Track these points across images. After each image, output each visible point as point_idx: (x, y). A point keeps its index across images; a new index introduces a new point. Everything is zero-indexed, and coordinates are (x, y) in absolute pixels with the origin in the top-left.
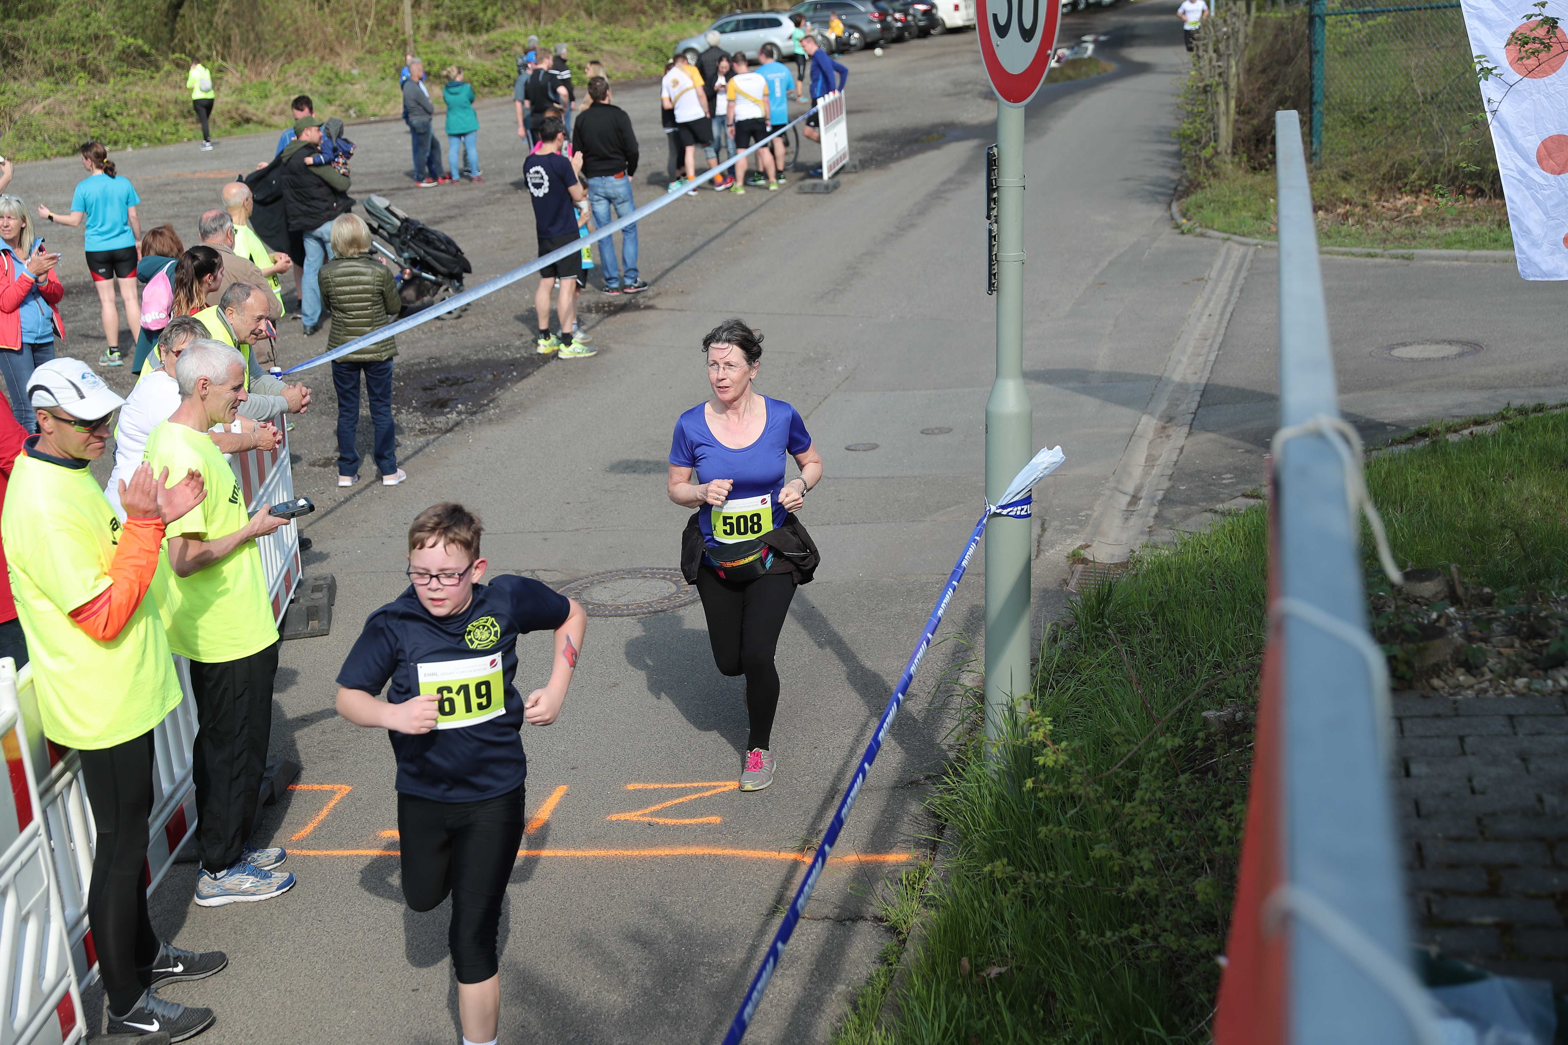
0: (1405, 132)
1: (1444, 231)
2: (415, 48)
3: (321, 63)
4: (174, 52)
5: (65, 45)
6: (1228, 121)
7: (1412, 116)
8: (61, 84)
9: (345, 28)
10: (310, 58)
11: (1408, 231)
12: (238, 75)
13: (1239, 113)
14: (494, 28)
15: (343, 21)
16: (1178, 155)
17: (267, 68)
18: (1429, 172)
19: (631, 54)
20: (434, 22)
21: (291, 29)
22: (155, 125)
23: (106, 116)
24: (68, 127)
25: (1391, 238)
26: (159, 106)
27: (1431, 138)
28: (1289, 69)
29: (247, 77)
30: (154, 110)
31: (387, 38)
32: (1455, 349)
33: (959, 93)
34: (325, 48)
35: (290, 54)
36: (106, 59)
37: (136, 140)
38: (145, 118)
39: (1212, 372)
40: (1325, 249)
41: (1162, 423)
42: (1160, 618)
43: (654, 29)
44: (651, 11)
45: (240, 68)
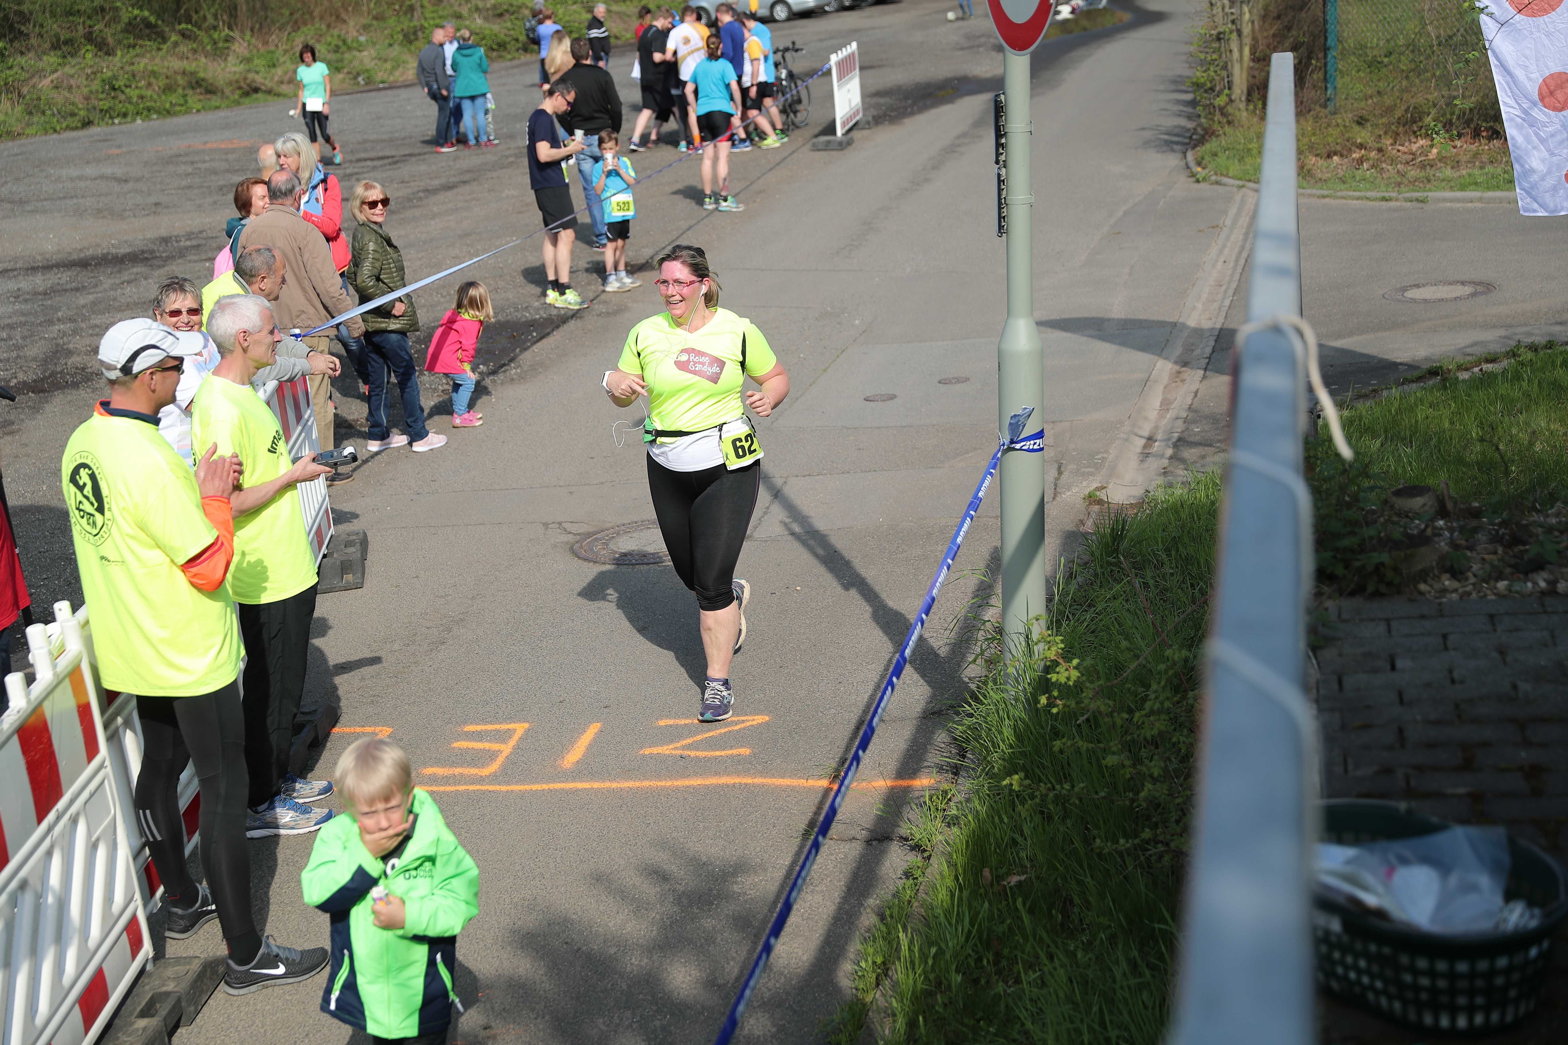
0: (1419, 75)
1: (1458, 174)
2: (422, 12)
3: (328, 30)
4: (180, 24)
5: (71, 18)
6: (1242, 68)
7: (1426, 59)
8: (69, 58)
10: (317, 25)
11: (1423, 174)
12: (246, 44)
13: (1253, 60)
16: (1193, 103)
17: (274, 37)
18: (1444, 115)
22: (163, 97)
23: (114, 89)
24: (77, 100)
25: (1406, 182)
26: (167, 77)
27: (1446, 81)
28: (1303, 15)
29: (255, 46)
30: (162, 82)
31: (393, 4)
32: (1468, 290)
33: (973, 47)
34: (331, 16)
35: (296, 22)
36: (112, 31)
37: (145, 113)
38: (154, 90)
39: (1226, 317)
40: (1339, 194)
41: (1177, 368)
42: (1173, 553)
45: (247, 38)
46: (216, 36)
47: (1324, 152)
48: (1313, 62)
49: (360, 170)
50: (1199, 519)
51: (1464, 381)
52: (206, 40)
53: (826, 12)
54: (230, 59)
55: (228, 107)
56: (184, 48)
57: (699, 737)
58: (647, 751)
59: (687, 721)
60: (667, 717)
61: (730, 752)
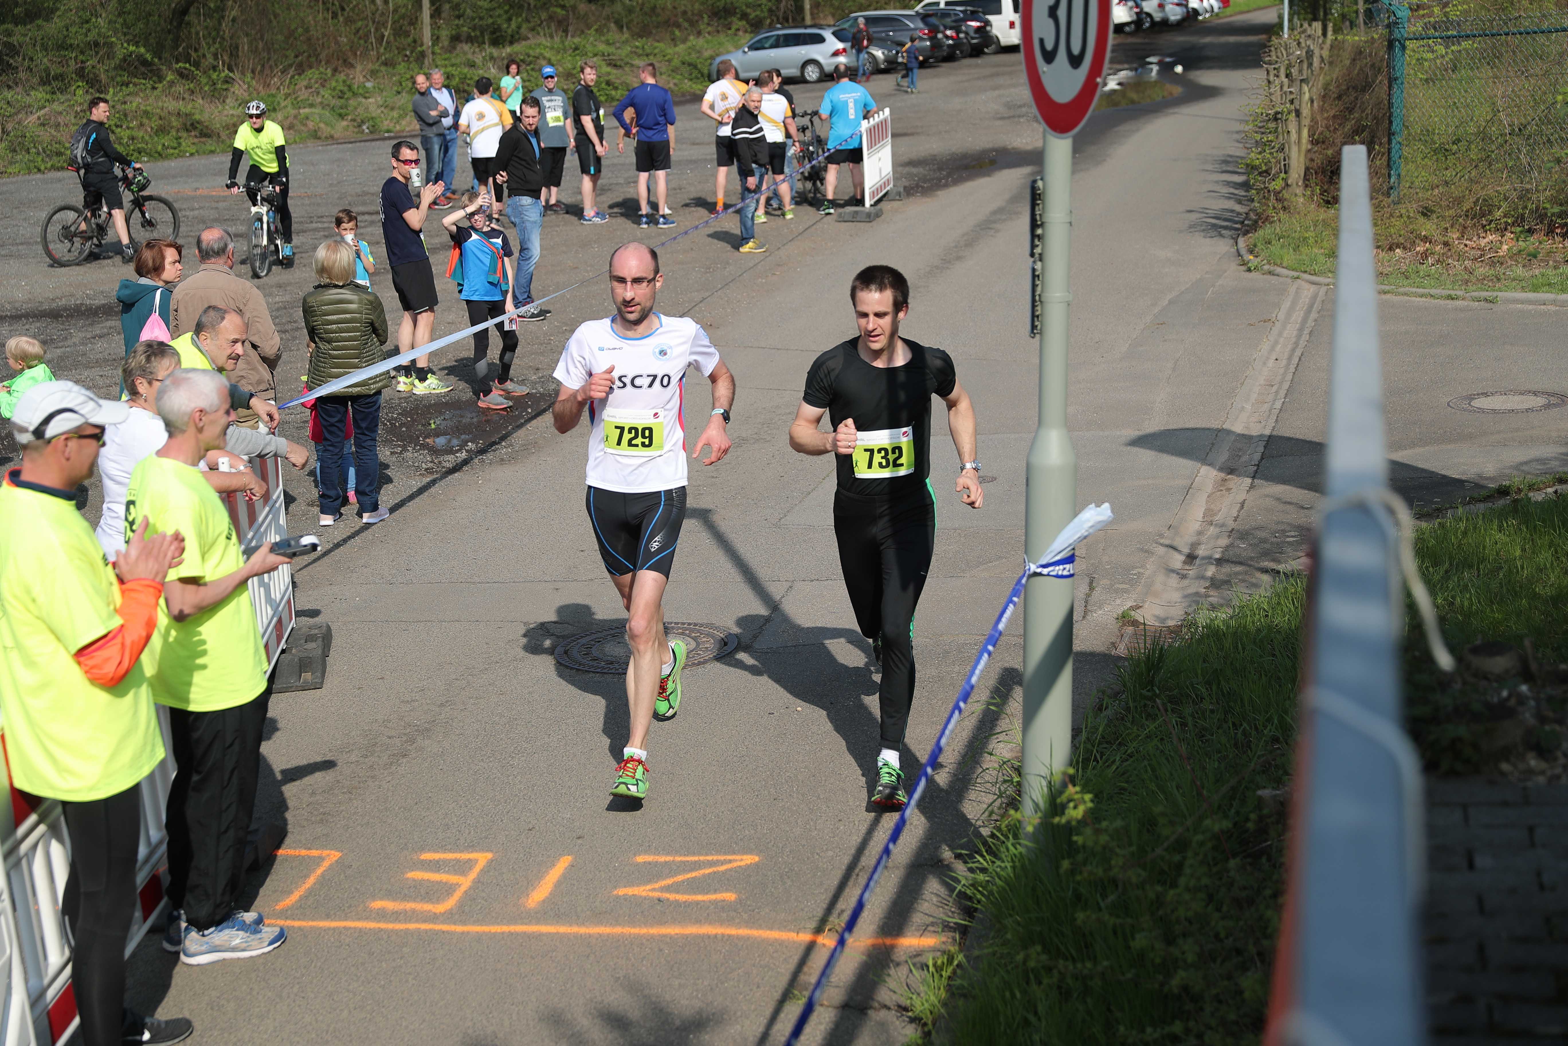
0: (1490, 165)
1: (1531, 273)
3: (333, 75)
4: (177, 62)
5: (62, 52)
6: (1299, 151)
7: (1498, 148)
8: (58, 93)
9: (360, 38)
10: (322, 69)
11: (1492, 272)
12: (245, 86)
14: (518, 41)
15: (358, 31)
16: (1246, 185)
17: (276, 79)
18: (1516, 209)
20: (454, 32)
21: (302, 38)
22: (156, 139)
25: (1474, 280)
26: (160, 118)
27: (1518, 172)
28: (1367, 96)
29: (254, 88)
30: (155, 123)
31: (404, 49)
32: (1540, 401)
33: (1013, 117)
34: (337, 59)
35: (300, 65)
36: (106, 67)
38: (146, 131)
39: (1276, 423)
40: (1402, 290)
41: (1223, 475)
42: (1214, 687)
43: (689, 44)
44: (686, 25)
45: (248, 78)
46: (214, 76)
47: (1385, 243)
48: (1377, 147)
51: (1536, 502)
52: (204, 80)
54: (228, 101)
56: (181, 88)
57: (680, 878)
58: (621, 892)
59: (669, 858)
60: (647, 852)
61: (713, 897)
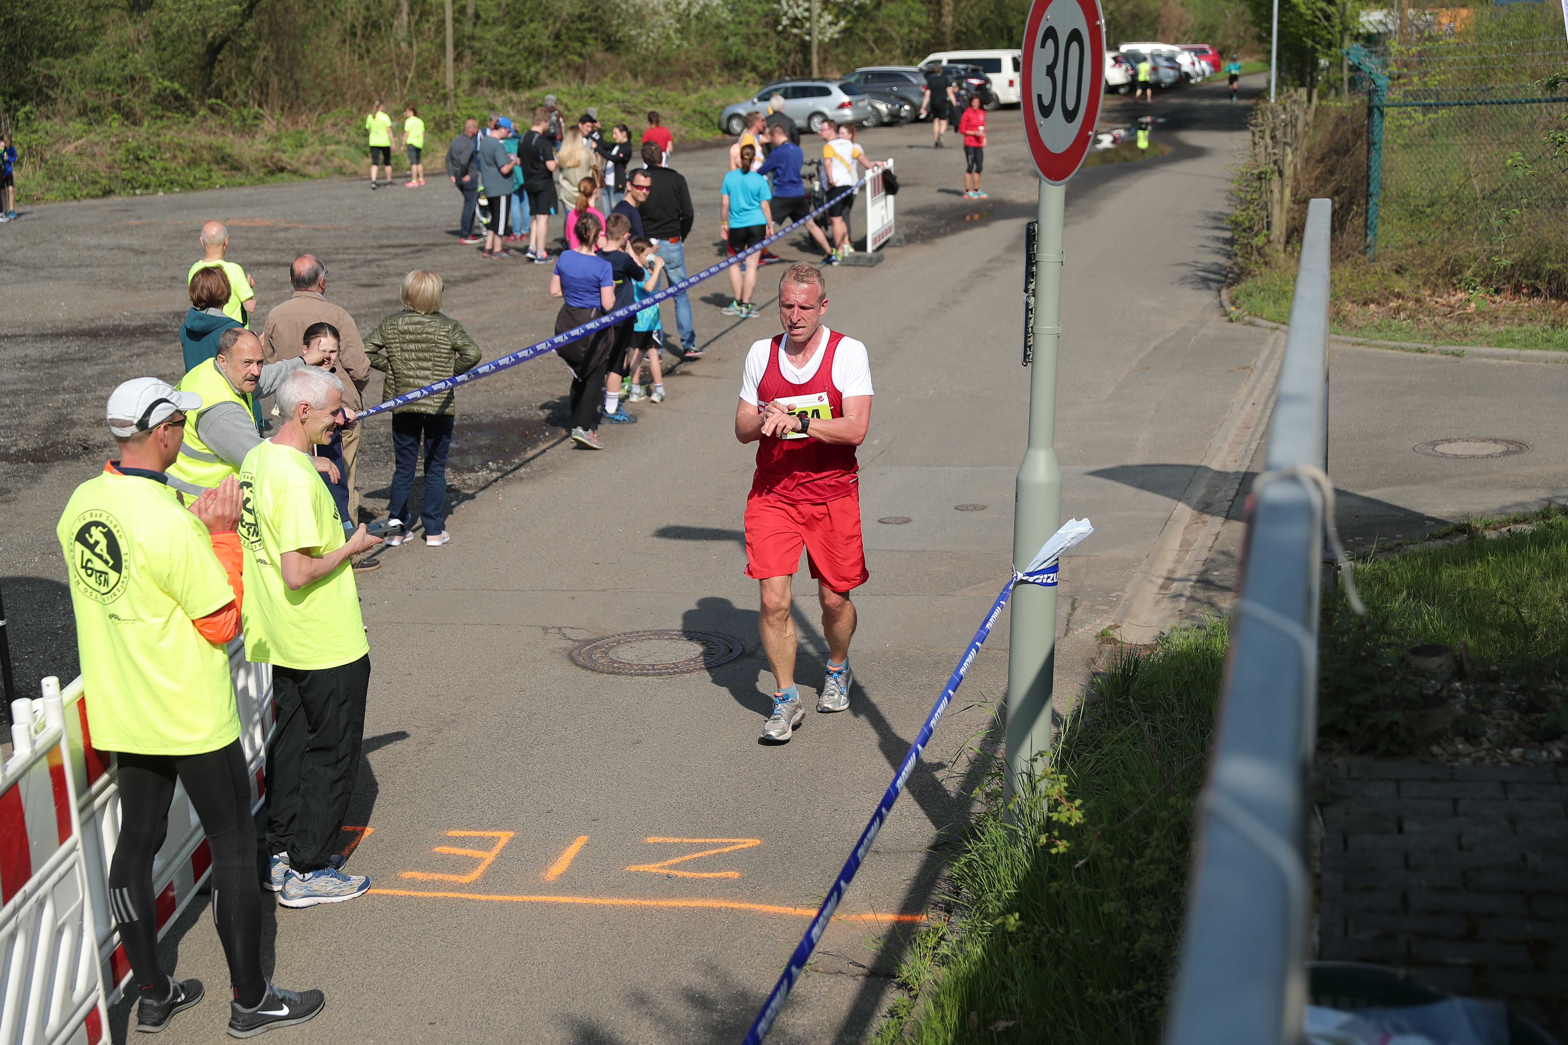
0: (1461, 227)
1: (1496, 329)
2: (455, 102)
4: (209, 98)
5: (100, 86)
6: (1281, 209)
7: (1469, 211)
8: (95, 126)
9: (385, 80)
10: (348, 108)
11: (1460, 328)
12: (274, 123)
13: (1294, 202)
14: (536, 86)
15: (383, 72)
16: (1231, 241)
17: (304, 117)
18: (1485, 269)
19: (676, 117)
20: (475, 76)
21: (329, 78)
22: (187, 171)
23: (138, 159)
24: (99, 169)
25: (1443, 335)
26: (193, 151)
27: (1488, 233)
28: (1347, 159)
29: (284, 125)
30: (188, 156)
31: (426, 91)
32: (1500, 448)
33: (1011, 171)
34: (363, 99)
35: (327, 104)
36: (140, 101)
37: (168, 185)
38: (178, 163)
39: (1252, 461)
40: (1374, 342)
41: (1197, 513)
42: (1185, 698)
43: (701, 94)
44: (698, 75)
45: (277, 116)
46: (245, 112)
47: (1361, 298)
48: (1355, 207)
49: (381, 257)
50: (1213, 665)
51: (1491, 540)
52: (235, 116)
53: (864, 127)
54: (257, 136)
55: (252, 184)
56: (213, 122)
57: (688, 857)
58: (634, 868)
59: (676, 840)
60: (656, 834)
61: (719, 875)
